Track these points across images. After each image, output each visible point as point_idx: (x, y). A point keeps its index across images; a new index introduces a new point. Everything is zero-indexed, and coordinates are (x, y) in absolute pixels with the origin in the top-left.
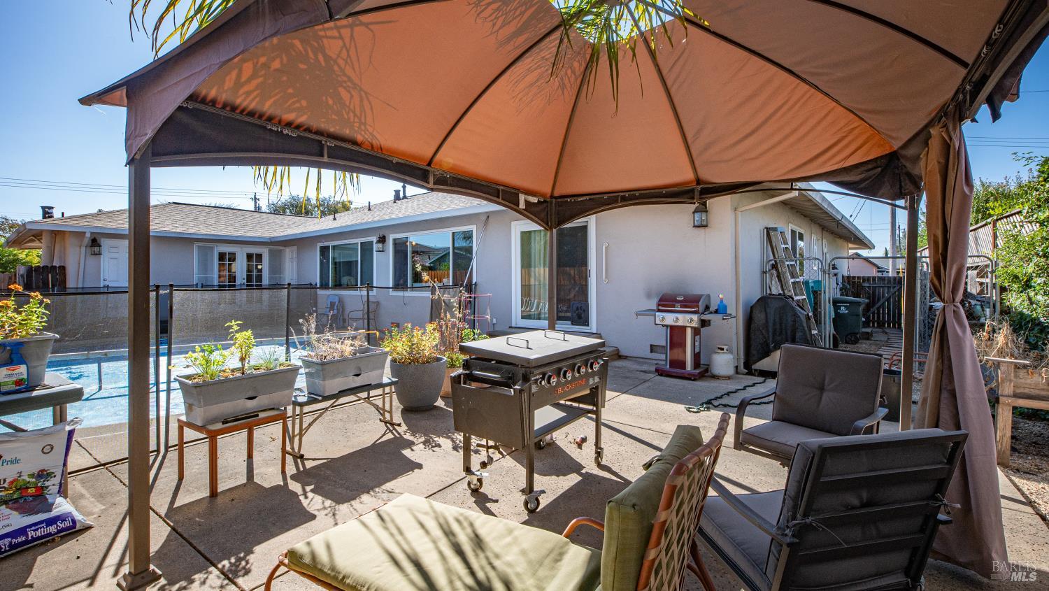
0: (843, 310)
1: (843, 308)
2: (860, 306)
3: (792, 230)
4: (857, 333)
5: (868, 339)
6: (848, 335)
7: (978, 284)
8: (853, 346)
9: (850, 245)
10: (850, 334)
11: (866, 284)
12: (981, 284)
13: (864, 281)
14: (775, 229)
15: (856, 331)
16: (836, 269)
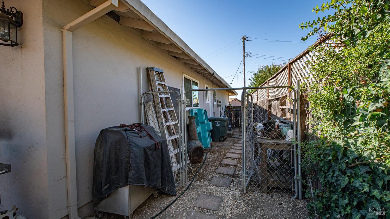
0: (218, 124)
1: (218, 123)
2: (225, 121)
3: (185, 78)
4: (224, 136)
5: (231, 137)
6: (220, 137)
7: (280, 110)
8: (222, 143)
9: (230, 94)
10: (221, 137)
11: (234, 110)
12: (283, 110)
13: (233, 108)
14: (152, 69)
15: (224, 135)
16: (220, 103)
